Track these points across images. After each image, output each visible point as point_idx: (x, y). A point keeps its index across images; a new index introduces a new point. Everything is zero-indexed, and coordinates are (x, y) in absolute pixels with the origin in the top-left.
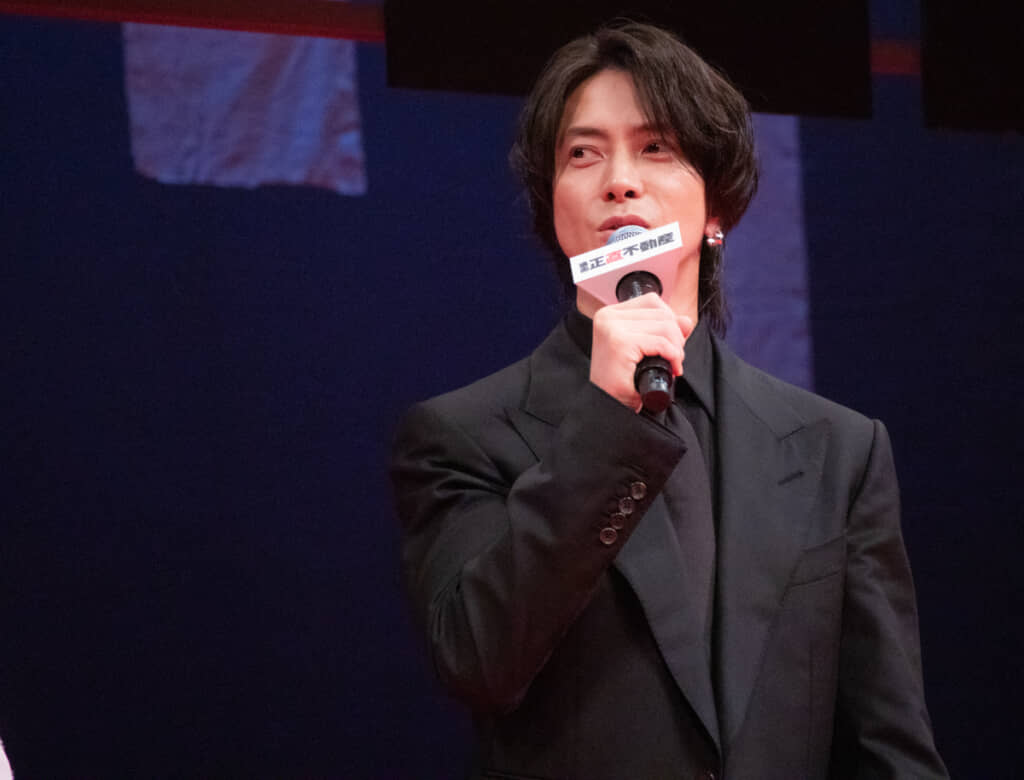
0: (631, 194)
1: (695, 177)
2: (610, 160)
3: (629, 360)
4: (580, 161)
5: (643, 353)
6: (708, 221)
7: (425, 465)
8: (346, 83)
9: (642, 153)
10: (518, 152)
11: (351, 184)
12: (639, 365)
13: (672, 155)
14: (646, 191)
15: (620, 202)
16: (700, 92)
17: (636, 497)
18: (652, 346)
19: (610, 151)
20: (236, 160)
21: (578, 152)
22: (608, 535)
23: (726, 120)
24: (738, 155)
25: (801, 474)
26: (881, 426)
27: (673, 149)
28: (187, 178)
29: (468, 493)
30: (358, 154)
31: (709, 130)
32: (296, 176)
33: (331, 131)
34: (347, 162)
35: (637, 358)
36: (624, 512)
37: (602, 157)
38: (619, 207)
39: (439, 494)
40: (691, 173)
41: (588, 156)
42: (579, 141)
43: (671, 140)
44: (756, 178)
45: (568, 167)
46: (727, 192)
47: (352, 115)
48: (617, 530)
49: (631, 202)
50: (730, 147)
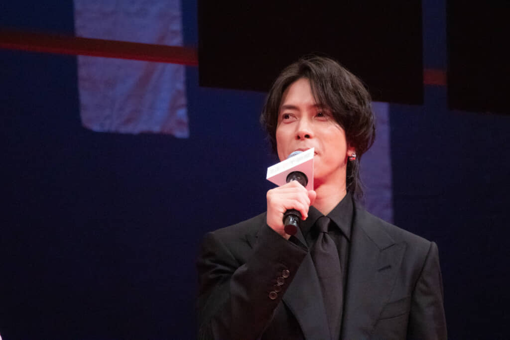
0: (308, 136)
1: (339, 129)
2: (300, 120)
3: (279, 212)
4: (287, 120)
5: (286, 209)
6: (348, 149)
7: (208, 262)
8: (180, 86)
9: (315, 117)
10: (262, 117)
11: (182, 133)
12: (284, 214)
13: (328, 118)
14: (315, 136)
15: (303, 140)
16: (343, 89)
17: (285, 277)
18: (290, 204)
19: (300, 116)
20: (128, 121)
21: (287, 116)
22: (273, 295)
23: (356, 103)
24: (361, 119)
25: (390, 267)
26: (434, 245)
27: (328, 115)
28: (106, 129)
29: (223, 275)
30: (185, 119)
31: (346, 107)
32: (156, 129)
33: (173, 108)
34: (180, 123)
35: (282, 210)
36: (279, 284)
37: (297, 119)
38: (302, 142)
39: (211, 276)
40: (337, 127)
41: (291, 118)
42: (287, 111)
43: (328, 111)
44: (374, 129)
45: (282, 123)
46: (357, 136)
47: (183, 101)
48: (277, 293)
49: (308, 140)
50: (357, 115)
